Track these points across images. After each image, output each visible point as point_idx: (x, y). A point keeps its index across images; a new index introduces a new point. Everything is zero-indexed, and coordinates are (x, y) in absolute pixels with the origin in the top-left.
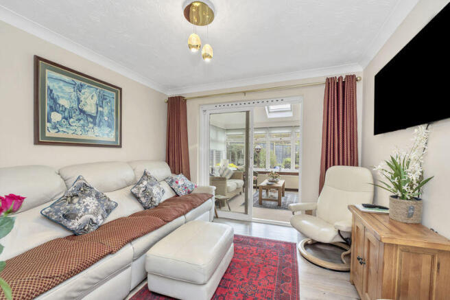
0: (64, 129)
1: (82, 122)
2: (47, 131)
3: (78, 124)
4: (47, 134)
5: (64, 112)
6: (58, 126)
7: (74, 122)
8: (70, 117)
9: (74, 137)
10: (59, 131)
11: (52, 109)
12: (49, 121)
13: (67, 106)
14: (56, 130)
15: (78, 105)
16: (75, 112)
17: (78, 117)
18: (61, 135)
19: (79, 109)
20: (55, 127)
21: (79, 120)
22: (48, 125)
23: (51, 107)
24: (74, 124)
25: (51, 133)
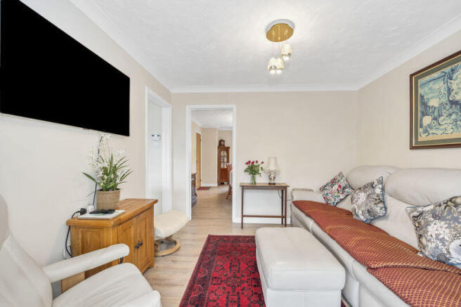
0: (434, 131)
1: (454, 116)
2: (419, 136)
3: (449, 121)
4: (420, 139)
5: (433, 112)
6: (428, 129)
7: (444, 120)
8: (440, 116)
9: (445, 137)
10: (429, 134)
11: (424, 114)
12: (421, 127)
13: (437, 105)
14: (427, 134)
15: (448, 97)
16: (445, 108)
17: (448, 113)
18: (431, 138)
19: (450, 101)
20: (426, 131)
21: (450, 115)
22: (421, 130)
23: (422, 113)
24: (444, 122)
25: (423, 138)
